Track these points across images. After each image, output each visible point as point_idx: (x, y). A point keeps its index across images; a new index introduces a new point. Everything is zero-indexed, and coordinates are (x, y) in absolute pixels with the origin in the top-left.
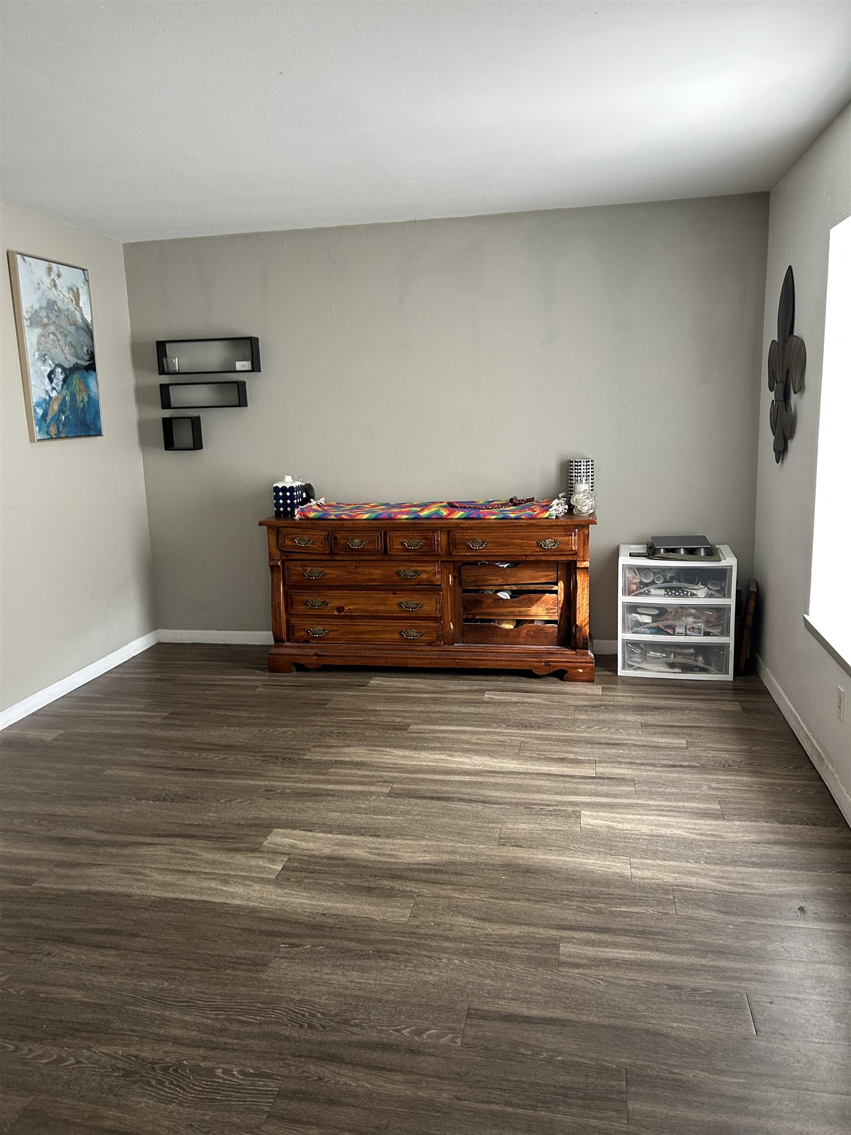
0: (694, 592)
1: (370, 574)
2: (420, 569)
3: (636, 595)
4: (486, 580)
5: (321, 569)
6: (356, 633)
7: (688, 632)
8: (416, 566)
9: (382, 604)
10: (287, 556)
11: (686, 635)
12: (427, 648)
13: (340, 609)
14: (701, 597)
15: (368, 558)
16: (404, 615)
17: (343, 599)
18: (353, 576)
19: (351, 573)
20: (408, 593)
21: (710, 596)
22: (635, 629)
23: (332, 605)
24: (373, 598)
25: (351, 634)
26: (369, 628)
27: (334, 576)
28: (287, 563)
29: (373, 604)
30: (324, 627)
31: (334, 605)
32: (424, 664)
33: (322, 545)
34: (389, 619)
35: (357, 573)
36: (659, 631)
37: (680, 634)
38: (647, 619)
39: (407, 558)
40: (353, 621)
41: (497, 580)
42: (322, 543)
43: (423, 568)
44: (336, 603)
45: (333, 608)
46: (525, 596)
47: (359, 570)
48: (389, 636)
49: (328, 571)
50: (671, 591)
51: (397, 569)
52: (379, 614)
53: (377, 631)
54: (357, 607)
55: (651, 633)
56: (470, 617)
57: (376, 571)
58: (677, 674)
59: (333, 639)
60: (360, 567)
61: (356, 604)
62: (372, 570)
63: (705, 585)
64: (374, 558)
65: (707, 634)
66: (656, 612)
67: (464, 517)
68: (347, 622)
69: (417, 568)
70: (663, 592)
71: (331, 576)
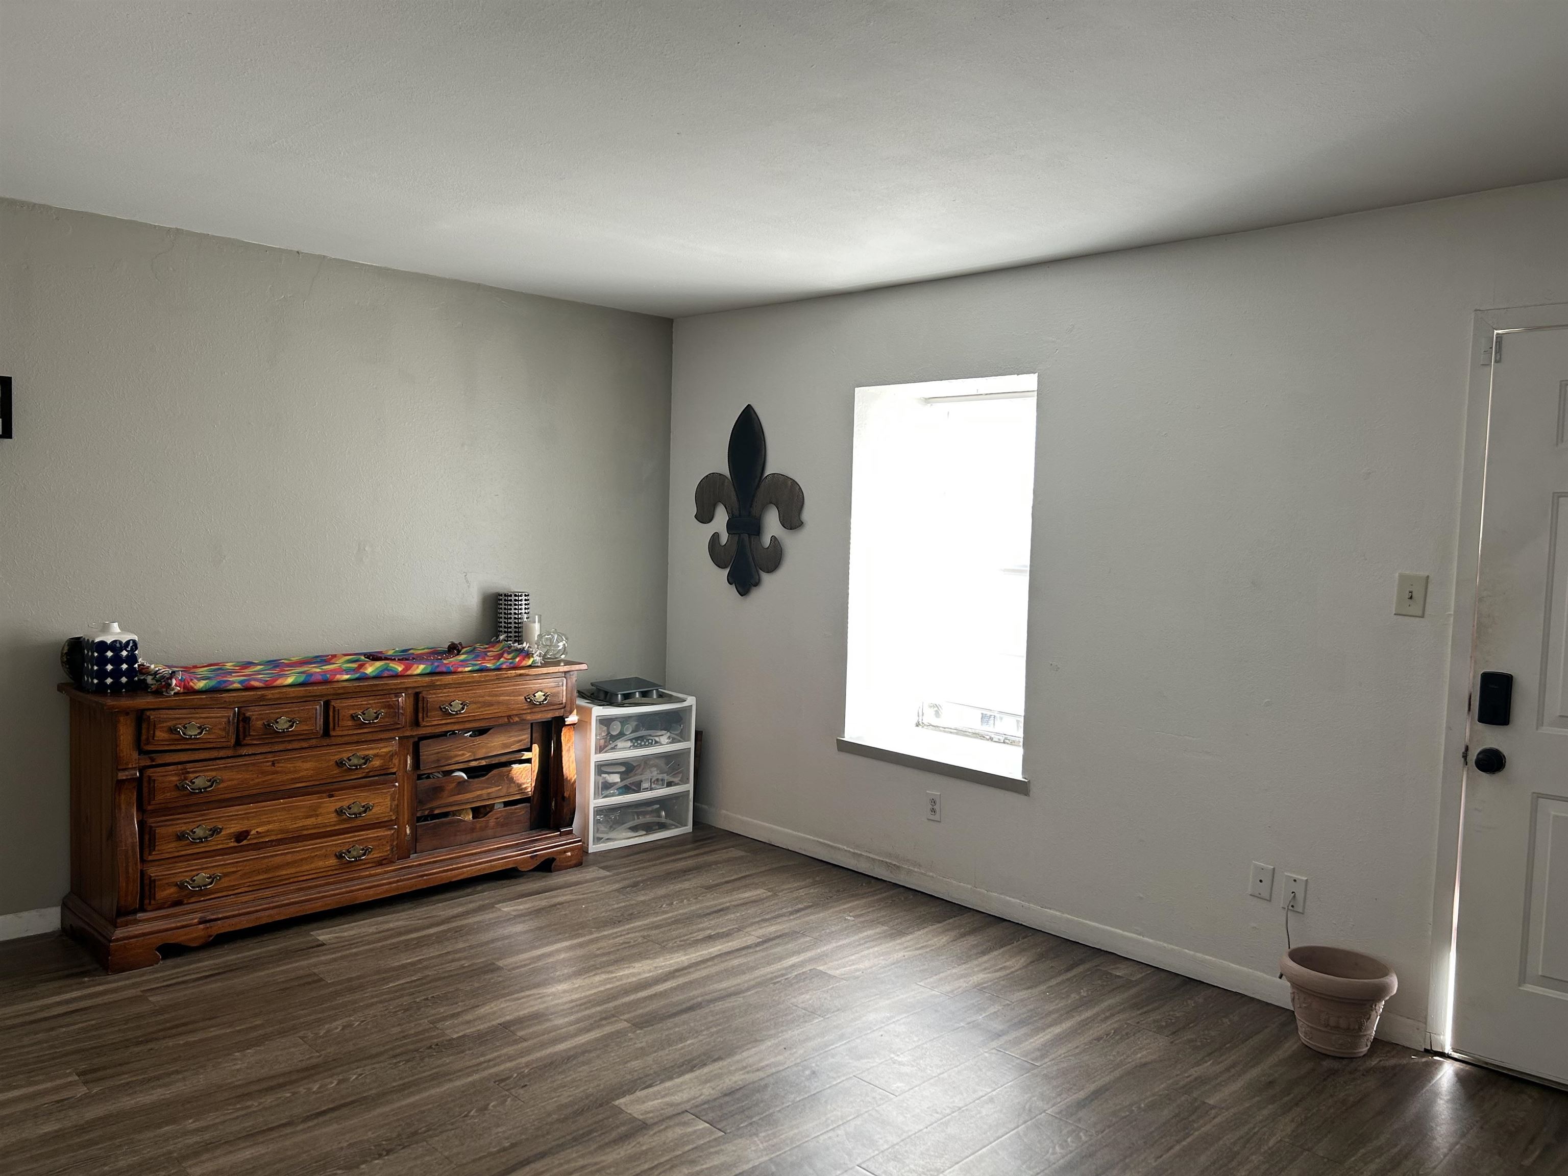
0: (657, 739)
1: (295, 772)
2: (371, 752)
3: (606, 752)
4: (451, 758)
5: (214, 774)
6: (267, 871)
7: (653, 786)
8: (366, 749)
9: (311, 816)
10: (153, 760)
11: (651, 789)
12: (379, 870)
13: (241, 836)
14: (665, 745)
15: (296, 745)
16: (342, 827)
17: (248, 819)
18: (266, 778)
19: (264, 773)
20: (352, 791)
21: (674, 741)
22: (606, 793)
23: (228, 831)
24: (298, 807)
25: (259, 874)
26: (289, 858)
27: (235, 782)
28: (149, 772)
29: (296, 818)
30: (211, 871)
31: (232, 830)
32: (381, 893)
33: (224, 734)
34: (320, 838)
35: (276, 772)
36: (627, 790)
37: (646, 790)
38: (616, 778)
39: (355, 738)
40: (262, 851)
41: (463, 755)
42: (224, 729)
43: (375, 752)
44: (235, 827)
45: (229, 836)
46: (495, 772)
47: (279, 767)
48: (321, 864)
49: (226, 775)
50: (639, 741)
51: (337, 758)
52: (305, 832)
53: (302, 860)
54: (270, 827)
55: (620, 794)
56: (426, 813)
57: (308, 765)
58: (643, 838)
59: (227, 888)
60: (279, 761)
61: (269, 823)
62: (299, 764)
63: (667, 729)
64: (305, 745)
65: (670, 784)
66: (623, 769)
67: (428, 671)
68: (252, 855)
69: (367, 753)
70: (629, 744)
71: (229, 783)
